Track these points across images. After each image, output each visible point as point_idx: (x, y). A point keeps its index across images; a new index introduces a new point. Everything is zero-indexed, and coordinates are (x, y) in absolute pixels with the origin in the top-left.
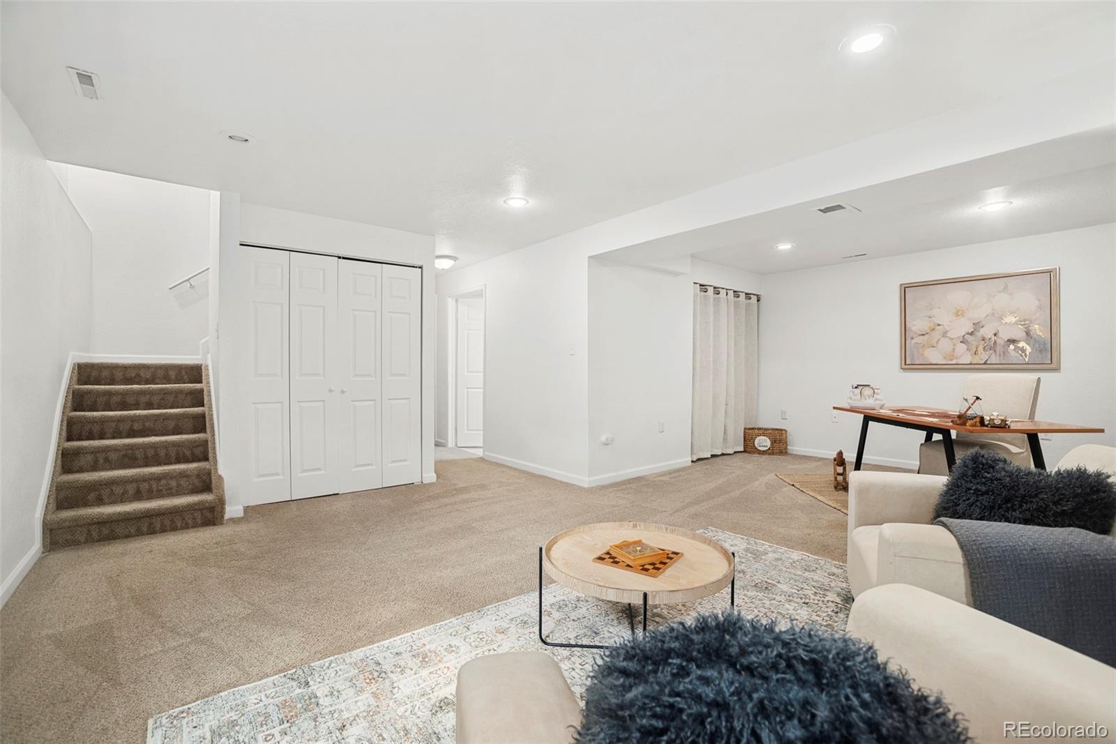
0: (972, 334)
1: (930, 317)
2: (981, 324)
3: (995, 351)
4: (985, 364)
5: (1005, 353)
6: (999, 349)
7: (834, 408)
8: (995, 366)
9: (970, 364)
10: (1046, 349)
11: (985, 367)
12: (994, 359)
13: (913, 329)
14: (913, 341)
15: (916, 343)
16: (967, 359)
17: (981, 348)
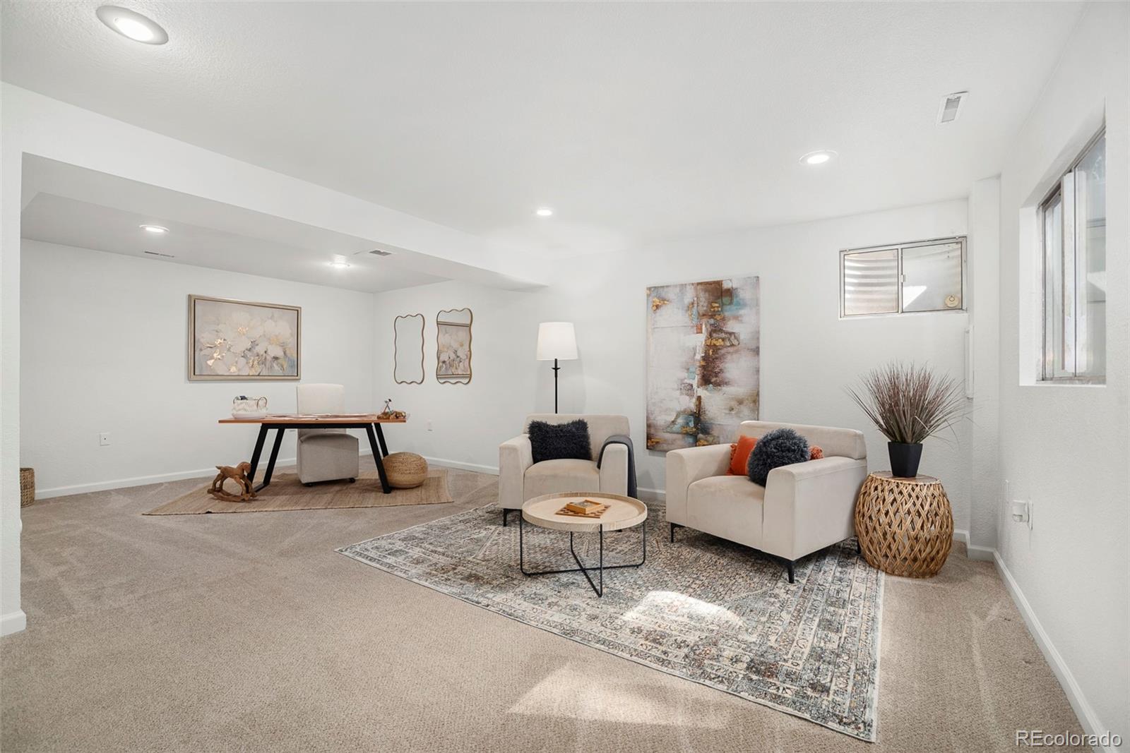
0: (250, 350)
1: (217, 331)
2: (256, 343)
3: (265, 365)
4: (259, 375)
5: (272, 367)
6: (268, 364)
7: (220, 422)
8: (266, 378)
9: (249, 375)
10: (294, 365)
11: (259, 378)
12: (264, 373)
13: (202, 340)
14: (202, 353)
15: (205, 355)
16: (246, 371)
17: (256, 362)
